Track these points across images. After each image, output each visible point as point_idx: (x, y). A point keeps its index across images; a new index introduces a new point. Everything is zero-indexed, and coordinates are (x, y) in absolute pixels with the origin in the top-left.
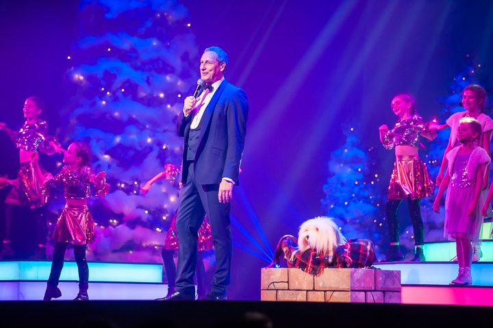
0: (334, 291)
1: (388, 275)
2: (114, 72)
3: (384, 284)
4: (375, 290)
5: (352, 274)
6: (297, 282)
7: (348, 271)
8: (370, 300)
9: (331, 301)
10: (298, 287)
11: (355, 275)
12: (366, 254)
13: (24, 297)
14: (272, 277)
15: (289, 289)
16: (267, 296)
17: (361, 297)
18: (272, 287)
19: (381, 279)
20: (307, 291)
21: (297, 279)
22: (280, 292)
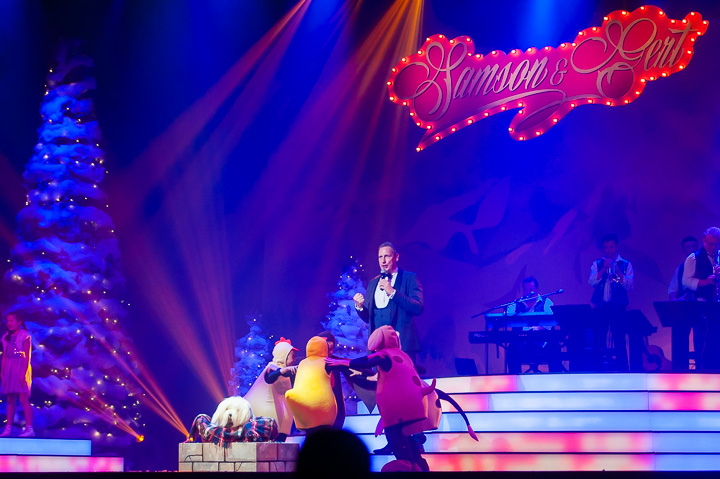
0: (242, 462)
1: (289, 447)
2: (47, 272)
3: (285, 455)
4: (277, 461)
5: (258, 447)
6: (210, 455)
7: (254, 445)
8: (273, 470)
9: (240, 471)
10: (211, 459)
11: (260, 448)
14: (188, 450)
15: (203, 461)
16: (184, 468)
17: (265, 467)
18: (188, 459)
19: (282, 451)
20: (219, 462)
21: (211, 452)
22: (195, 464)
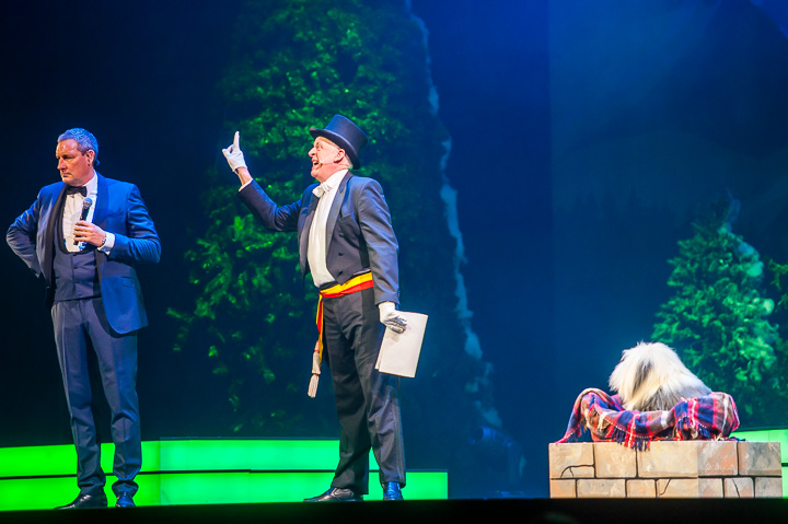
0: (671, 478)
1: (760, 450)
3: (754, 465)
4: (739, 476)
5: (699, 451)
6: (609, 466)
7: (692, 445)
8: (731, 493)
9: (667, 495)
10: (610, 474)
11: (704, 451)
12: (723, 415)
13: (168, 500)
14: (567, 457)
15: (595, 478)
16: (559, 490)
17: (714, 489)
18: (568, 474)
19: (747, 456)
20: (627, 479)
21: (609, 460)
22: (581, 482)
